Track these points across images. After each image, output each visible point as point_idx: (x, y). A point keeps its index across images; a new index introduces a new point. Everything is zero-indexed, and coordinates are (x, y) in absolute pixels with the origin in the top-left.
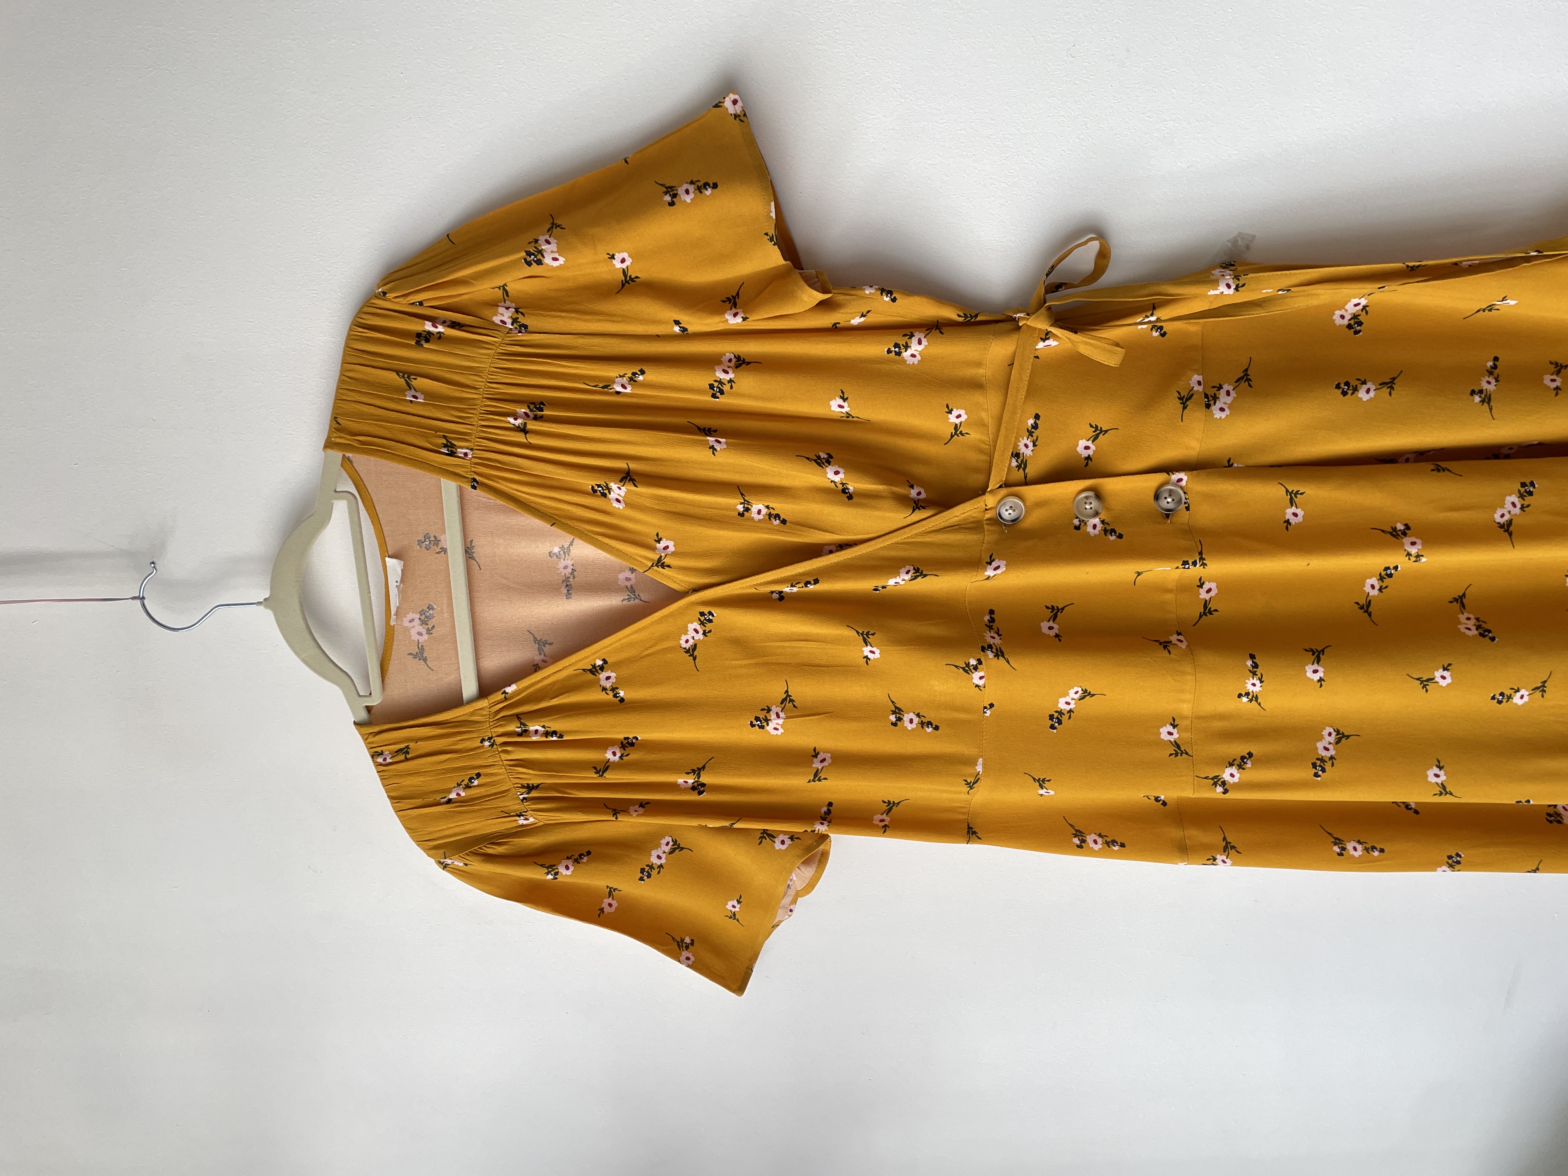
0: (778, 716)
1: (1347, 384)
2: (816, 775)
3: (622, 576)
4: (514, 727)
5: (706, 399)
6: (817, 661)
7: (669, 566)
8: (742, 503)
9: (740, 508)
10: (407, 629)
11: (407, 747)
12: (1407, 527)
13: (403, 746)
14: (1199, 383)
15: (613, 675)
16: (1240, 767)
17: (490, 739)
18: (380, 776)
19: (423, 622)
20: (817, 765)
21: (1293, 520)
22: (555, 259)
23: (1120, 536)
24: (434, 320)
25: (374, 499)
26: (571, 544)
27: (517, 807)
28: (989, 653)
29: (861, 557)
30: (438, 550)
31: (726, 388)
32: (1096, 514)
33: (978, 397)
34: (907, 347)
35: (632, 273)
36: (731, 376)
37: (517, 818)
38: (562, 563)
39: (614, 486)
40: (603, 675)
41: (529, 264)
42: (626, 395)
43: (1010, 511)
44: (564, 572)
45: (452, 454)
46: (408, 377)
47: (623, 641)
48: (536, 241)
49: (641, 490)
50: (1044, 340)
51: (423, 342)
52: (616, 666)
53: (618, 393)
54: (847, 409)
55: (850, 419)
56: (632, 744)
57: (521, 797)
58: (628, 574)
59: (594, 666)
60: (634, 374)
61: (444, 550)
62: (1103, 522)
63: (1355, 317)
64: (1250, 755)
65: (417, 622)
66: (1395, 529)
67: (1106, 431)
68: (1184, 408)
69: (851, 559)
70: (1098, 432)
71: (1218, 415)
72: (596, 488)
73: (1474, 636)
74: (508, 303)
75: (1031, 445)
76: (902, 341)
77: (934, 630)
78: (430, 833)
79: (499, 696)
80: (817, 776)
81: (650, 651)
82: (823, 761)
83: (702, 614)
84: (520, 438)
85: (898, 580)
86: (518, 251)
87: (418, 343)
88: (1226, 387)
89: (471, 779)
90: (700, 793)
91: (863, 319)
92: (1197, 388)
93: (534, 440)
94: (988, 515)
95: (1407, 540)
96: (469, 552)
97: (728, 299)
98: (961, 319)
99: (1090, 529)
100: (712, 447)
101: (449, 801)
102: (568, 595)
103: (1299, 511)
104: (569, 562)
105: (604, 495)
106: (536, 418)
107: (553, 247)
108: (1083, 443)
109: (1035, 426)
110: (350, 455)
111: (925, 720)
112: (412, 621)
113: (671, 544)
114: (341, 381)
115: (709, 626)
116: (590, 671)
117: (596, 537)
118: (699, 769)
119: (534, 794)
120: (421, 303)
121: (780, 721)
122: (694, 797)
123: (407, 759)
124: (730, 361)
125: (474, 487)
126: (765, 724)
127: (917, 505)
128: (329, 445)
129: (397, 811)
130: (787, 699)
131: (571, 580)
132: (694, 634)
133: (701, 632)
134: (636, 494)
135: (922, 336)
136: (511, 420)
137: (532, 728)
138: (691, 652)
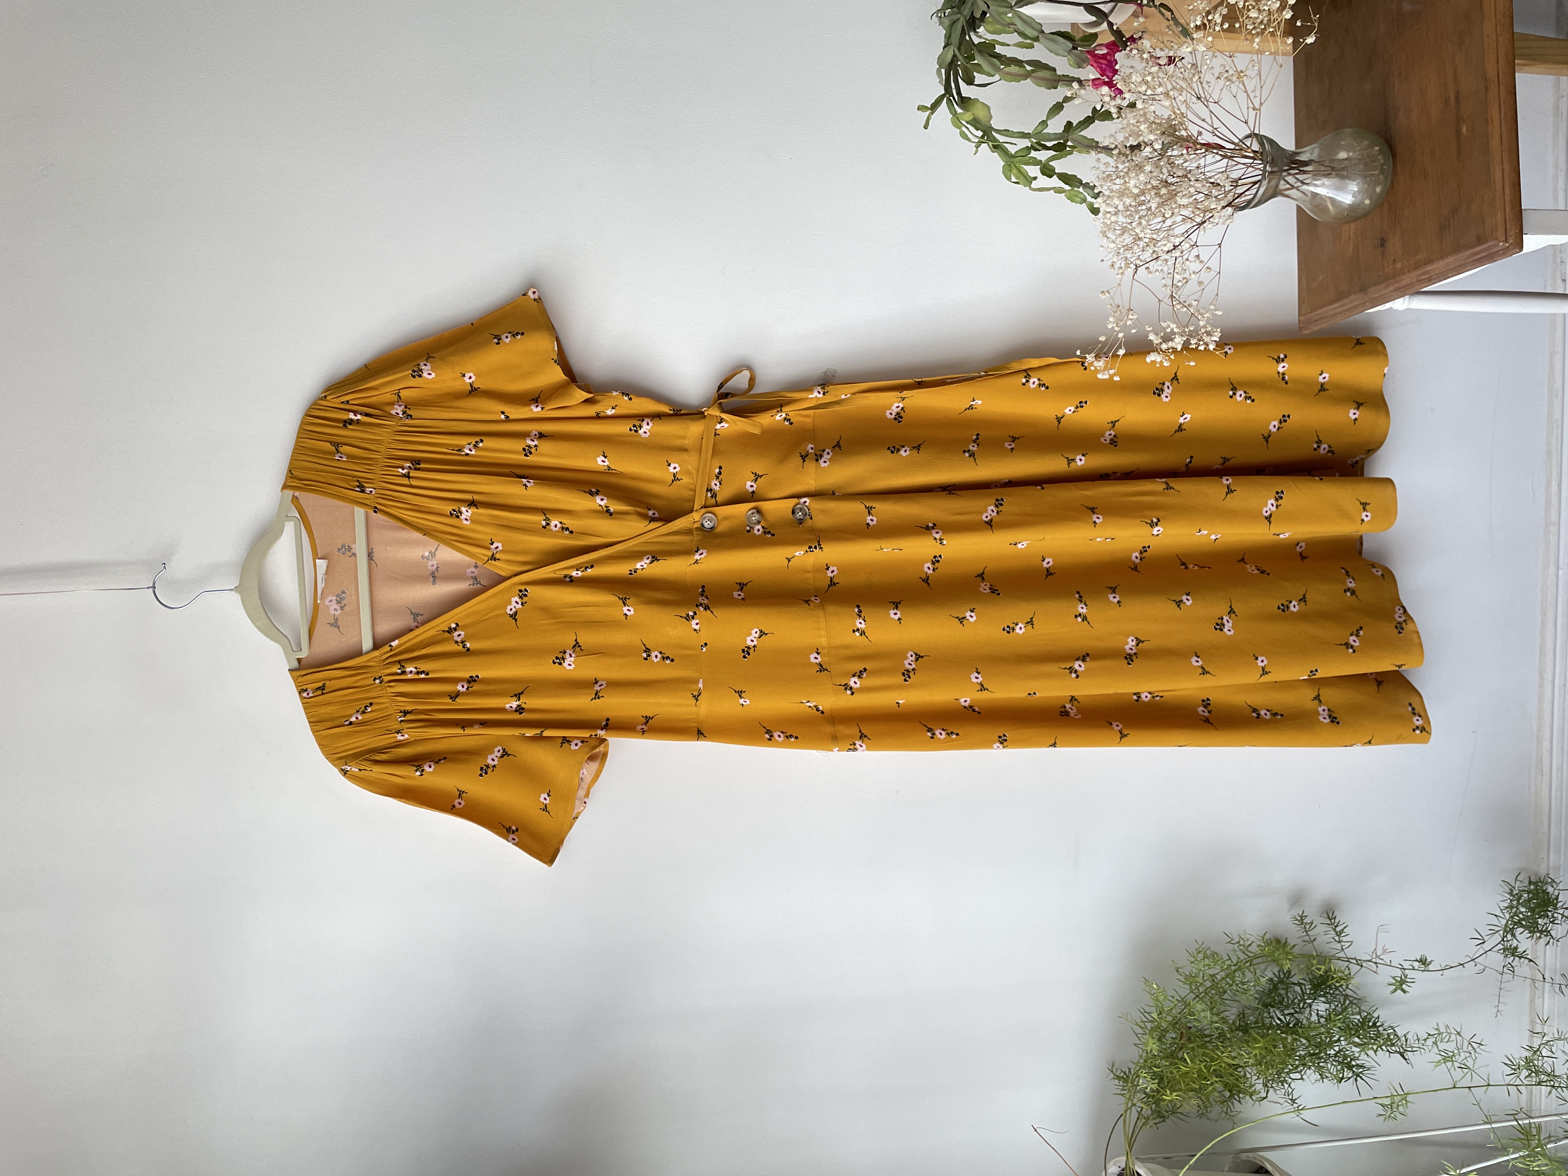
0: (571, 655)
1: (894, 447)
2: (596, 694)
3: (469, 571)
4: (396, 669)
5: (521, 458)
6: (594, 620)
7: (499, 559)
8: (545, 520)
9: (544, 523)
10: (328, 607)
11: (324, 685)
12: (935, 525)
13: (320, 684)
14: (812, 448)
15: (463, 633)
16: (859, 677)
17: (380, 677)
18: (304, 707)
19: (338, 602)
20: (597, 688)
21: (871, 523)
22: (430, 374)
23: (773, 535)
24: (355, 413)
25: (311, 522)
26: (436, 550)
27: (396, 726)
28: (701, 607)
29: (619, 552)
30: (350, 554)
31: (533, 450)
32: (759, 522)
33: (685, 456)
34: (641, 427)
35: (476, 386)
36: (536, 443)
37: (396, 735)
38: (431, 563)
39: (463, 509)
40: (456, 634)
41: (414, 377)
42: (473, 456)
43: (708, 522)
44: (431, 568)
45: (363, 491)
46: (338, 446)
47: (469, 610)
48: (419, 365)
49: (481, 511)
50: (720, 423)
51: (348, 425)
52: (465, 627)
53: (467, 454)
54: (607, 463)
55: (611, 471)
56: (475, 681)
57: (400, 719)
58: (473, 569)
59: (450, 628)
60: (477, 442)
61: (354, 555)
62: (763, 527)
63: (898, 414)
64: (865, 670)
65: (334, 602)
66: (928, 526)
67: (761, 476)
68: (804, 461)
69: (614, 553)
70: (757, 477)
71: (823, 465)
72: (452, 512)
73: (988, 593)
74: (400, 403)
75: (718, 484)
76: (637, 423)
77: (667, 596)
78: (337, 748)
79: (387, 648)
80: (597, 696)
81: (486, 617)
82: (601, 685)
83: (520, 591)
84: (405, 481)
85: (642, 563)
86: (408, 370)
87: (345, 426)
88: (827, 450)
89: (366, 706)
90: (521, 713)
91: (614, 411)
92: (810, 451)
93: (414, 482)
94: (696, 526)
95: (934, 531)
96: (370, 555)
97: (533, 399)
98: (672, 412)
99: (756, 532)
100: (525, 485)
101: (351, 723)
102: (434, 582)
103: (874, 518)
104: (435, 562)
105: (458, 517)
106: (416, 469)
107: (429, 367)
108: (749, 483)
109: (720, 473)
110: (297, 494)
111: (665, 656)
112: (331, 601)
113: (500, 545)
114: (295, 449)
115: (525, 599)
116: (448, 631)
117: (452, 542)
118: (520, 694)
119: (409, 717)
120: (348, 402)
121: (572, 659)
122: (517, 716)
123: (323, 694)
124: (536, 435)
125: (375, 512)
126: (562, 661)
127: (653, 520)
128: (285, 487)
129: (314, 732)
130: (577, 645)
131: (436, 573)
132: (516, 605)
133: (520, 603)
134: (477, 513)
135: (649, 420)
136: (400, 470)
137: (408, 670)
138: (514, 616)
